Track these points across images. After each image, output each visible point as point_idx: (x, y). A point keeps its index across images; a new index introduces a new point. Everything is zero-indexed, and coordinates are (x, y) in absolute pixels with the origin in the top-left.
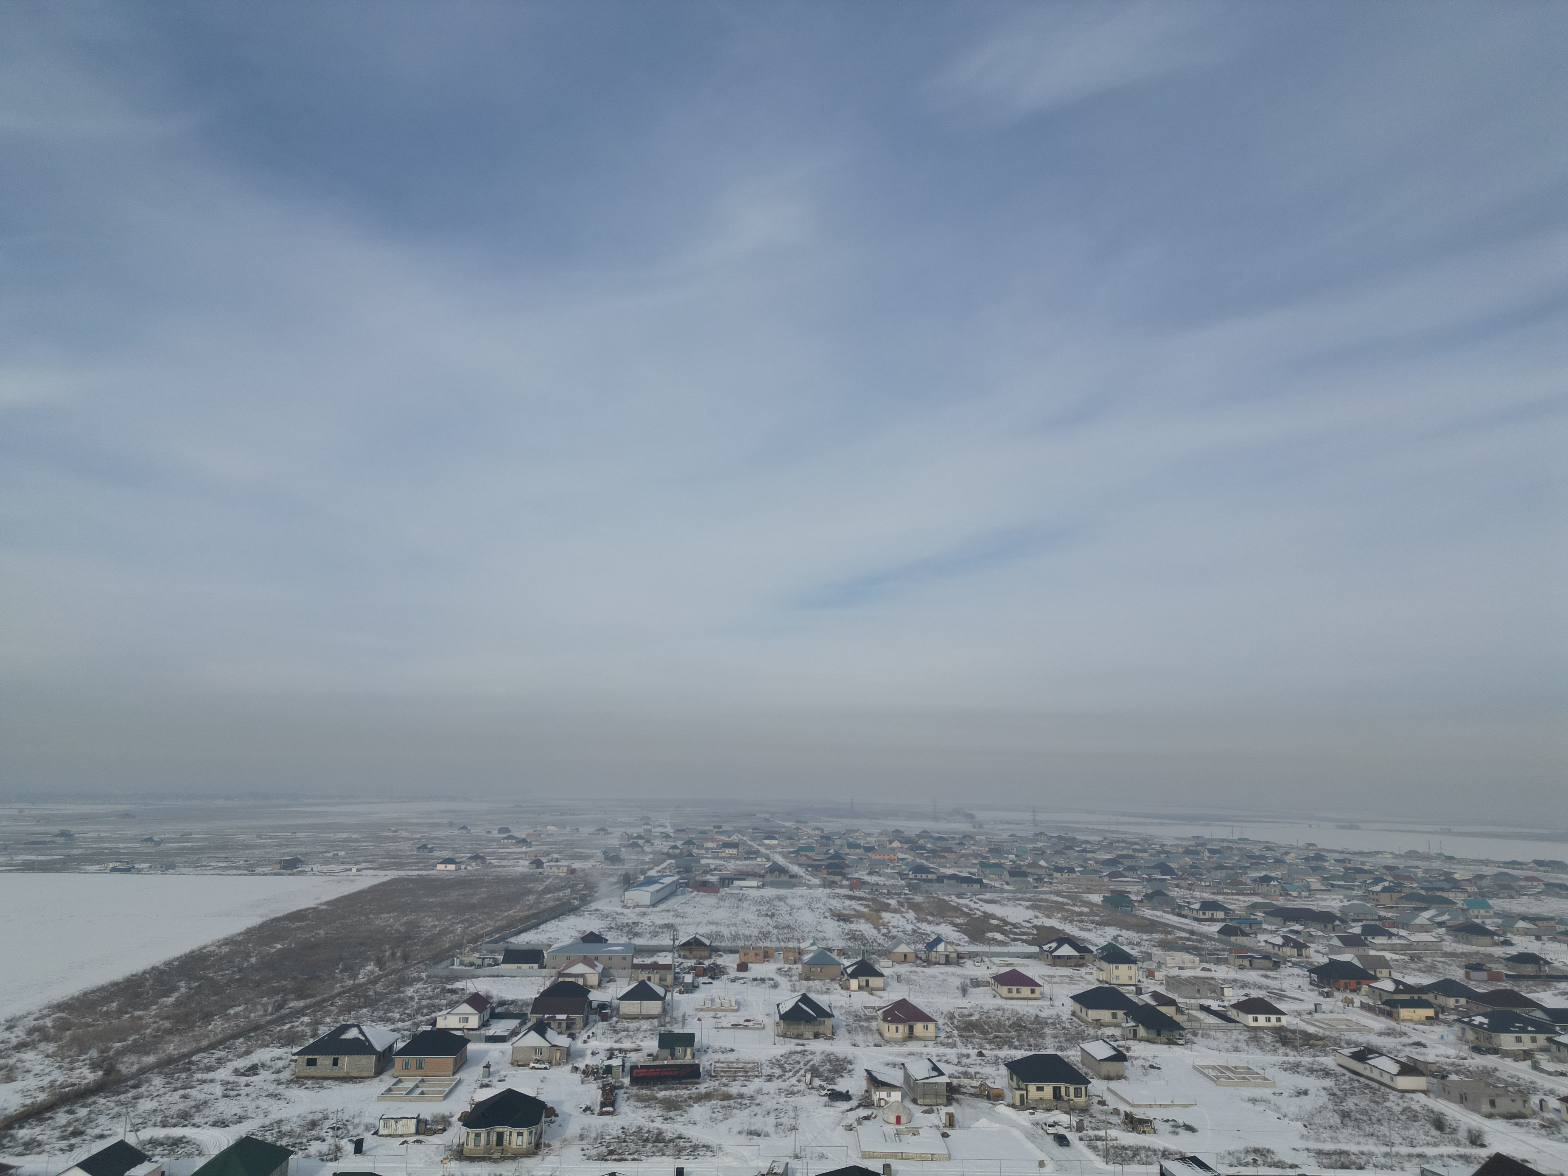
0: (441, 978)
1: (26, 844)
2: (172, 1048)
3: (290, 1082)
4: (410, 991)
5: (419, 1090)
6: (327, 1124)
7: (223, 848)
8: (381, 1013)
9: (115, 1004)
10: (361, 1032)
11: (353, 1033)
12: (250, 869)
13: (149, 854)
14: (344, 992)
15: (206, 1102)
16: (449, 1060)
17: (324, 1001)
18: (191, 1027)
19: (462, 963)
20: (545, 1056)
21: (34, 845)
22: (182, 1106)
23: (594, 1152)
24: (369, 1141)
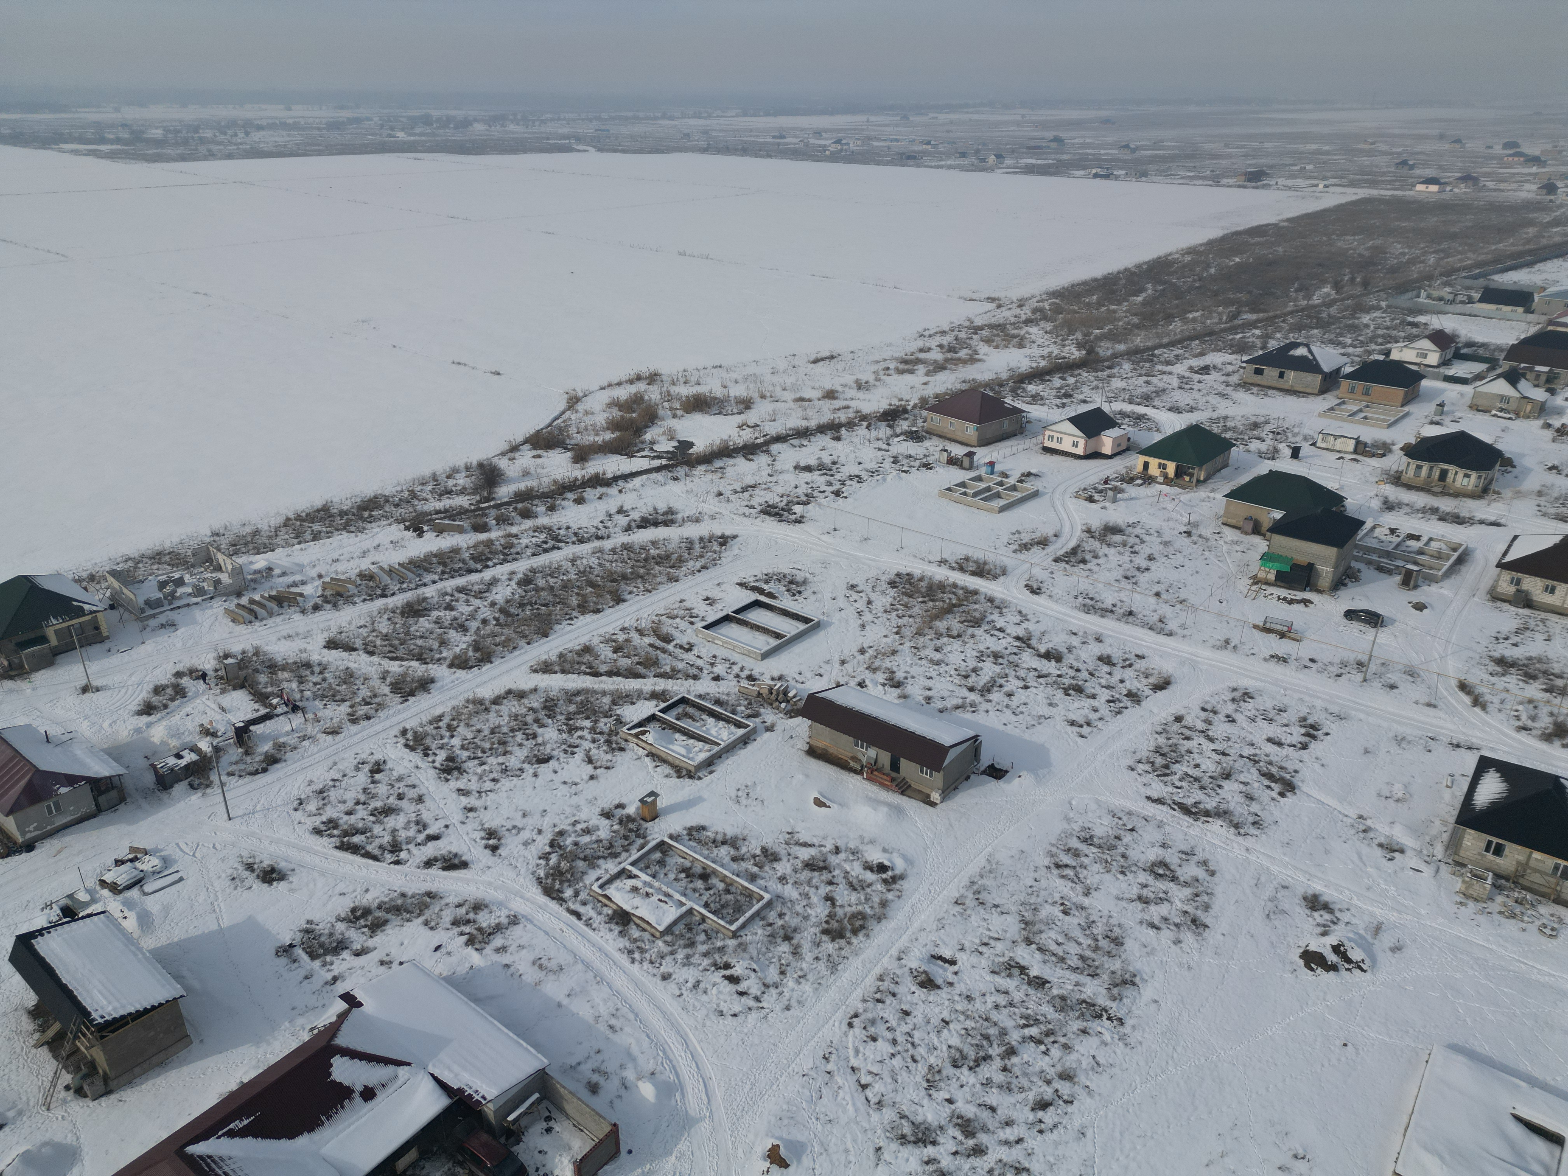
0: (1403, 309)
1: (1028, 148)
2: (1139, 340)
3: (1238, 386)
4: (1366, 319)
5: (1363, 415)
6: (1268, 428)
7: (1191, 157)
8: (1332, 336)
9: (1095, 297)
10: (1310, 351)
11: (1301, 351)
12: (1216, 180)
13: (1125, 161)
14: (1297, 311)
15: (1164, 390)
16: (1399, 392)
17: (1276, 317)
18: (1155, 325)
19: (1429, 297)
20: (1513, 406)
21: (1034, 149)
22: (1145, 390)
23: (1552, 511)
24: (1306, 450)
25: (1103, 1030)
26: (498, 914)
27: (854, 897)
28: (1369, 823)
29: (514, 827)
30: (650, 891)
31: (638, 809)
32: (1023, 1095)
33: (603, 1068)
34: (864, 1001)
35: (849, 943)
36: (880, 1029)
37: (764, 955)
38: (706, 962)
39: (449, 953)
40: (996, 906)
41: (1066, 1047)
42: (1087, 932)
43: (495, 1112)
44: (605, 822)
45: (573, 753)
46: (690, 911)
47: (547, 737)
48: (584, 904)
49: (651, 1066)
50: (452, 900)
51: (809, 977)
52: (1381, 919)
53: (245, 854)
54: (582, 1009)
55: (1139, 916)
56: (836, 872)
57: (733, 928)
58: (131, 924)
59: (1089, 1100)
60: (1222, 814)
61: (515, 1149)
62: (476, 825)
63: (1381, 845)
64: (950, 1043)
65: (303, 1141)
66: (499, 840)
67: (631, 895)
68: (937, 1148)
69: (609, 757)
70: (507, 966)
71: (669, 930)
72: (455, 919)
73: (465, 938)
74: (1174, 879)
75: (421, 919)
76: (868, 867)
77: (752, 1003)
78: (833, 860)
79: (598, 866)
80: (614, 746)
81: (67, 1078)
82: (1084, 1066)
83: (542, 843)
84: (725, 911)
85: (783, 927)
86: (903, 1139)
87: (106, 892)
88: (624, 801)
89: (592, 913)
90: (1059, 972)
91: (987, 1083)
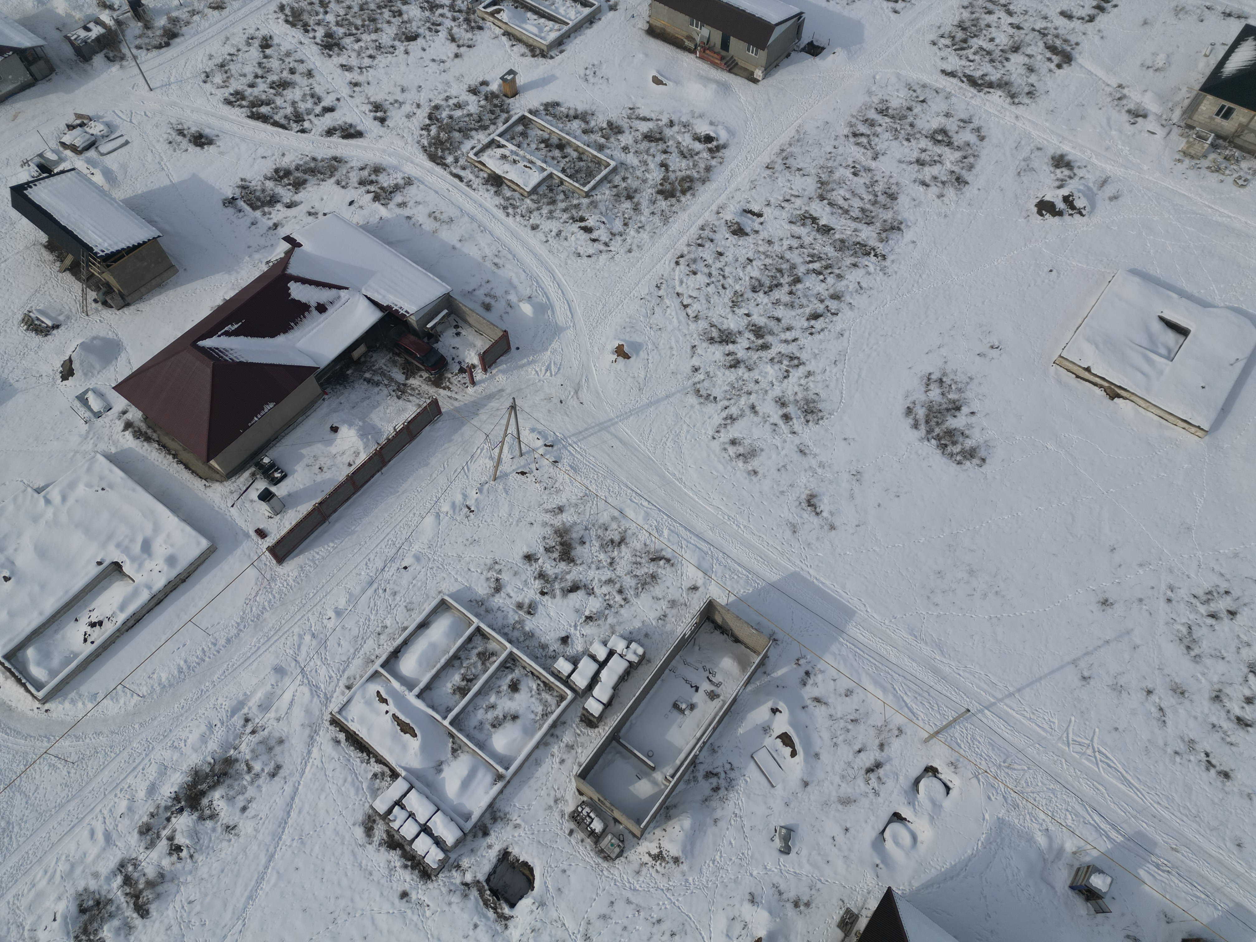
25: (869, 264)
26: (395, 176)
27: (684, 164)
28: (1126, 91)
29: (396, 101)
30: (517, 158)
31: (500, 86)
32: (802, 310)
33: (492, 293)
34: (689, 245)
35: (678, 201)
36: (700, 266)
37: (611, 210)
38: (565, 216)
39: (361, 207)
40: (799, 170)
41: (839, 276)
42: (870, 190)
43: (417, 322)
44: (472, 98)
45: (437, 31)
46: (551, 176)
47: (412, 14)
48: (464, 168)
49: (528, 292)
50: (355, 164)
51: (647, 227)
52: (1109, 174)
53: (173, 121)
54: (472, 251)
55: (914, 176)
56: (670, 143)
57: (586, 189)
58: (98, 178)
59: (850, 313)
60: (1003, 85)
61: (435, 346)
62: (363, 99)
63: (1129, 111)
64: (752, 275)
65: (281, 339)
66: (385, 112)
67: (502, 162)
68: (736, 345)
69: (469, 35)
70: (409, 218)
71: (534, 191)
72: (360, 179)
73: (372, 195)
74: (949, 144)
75: (333, 180)
76: (697, 138)
77: (602, 247)
78: (668, 132)
79: (472, 137)
80: (473, 24)
81: (92, 295)
82: (850, 289)
83: (422, 115)
84: (579, 176)
85: (626, 189)
86: (712, 340)
87: (68, 153)
88: (487, 78)
89: (471, 177)
90: (843, 221)
91: (777, 303)
